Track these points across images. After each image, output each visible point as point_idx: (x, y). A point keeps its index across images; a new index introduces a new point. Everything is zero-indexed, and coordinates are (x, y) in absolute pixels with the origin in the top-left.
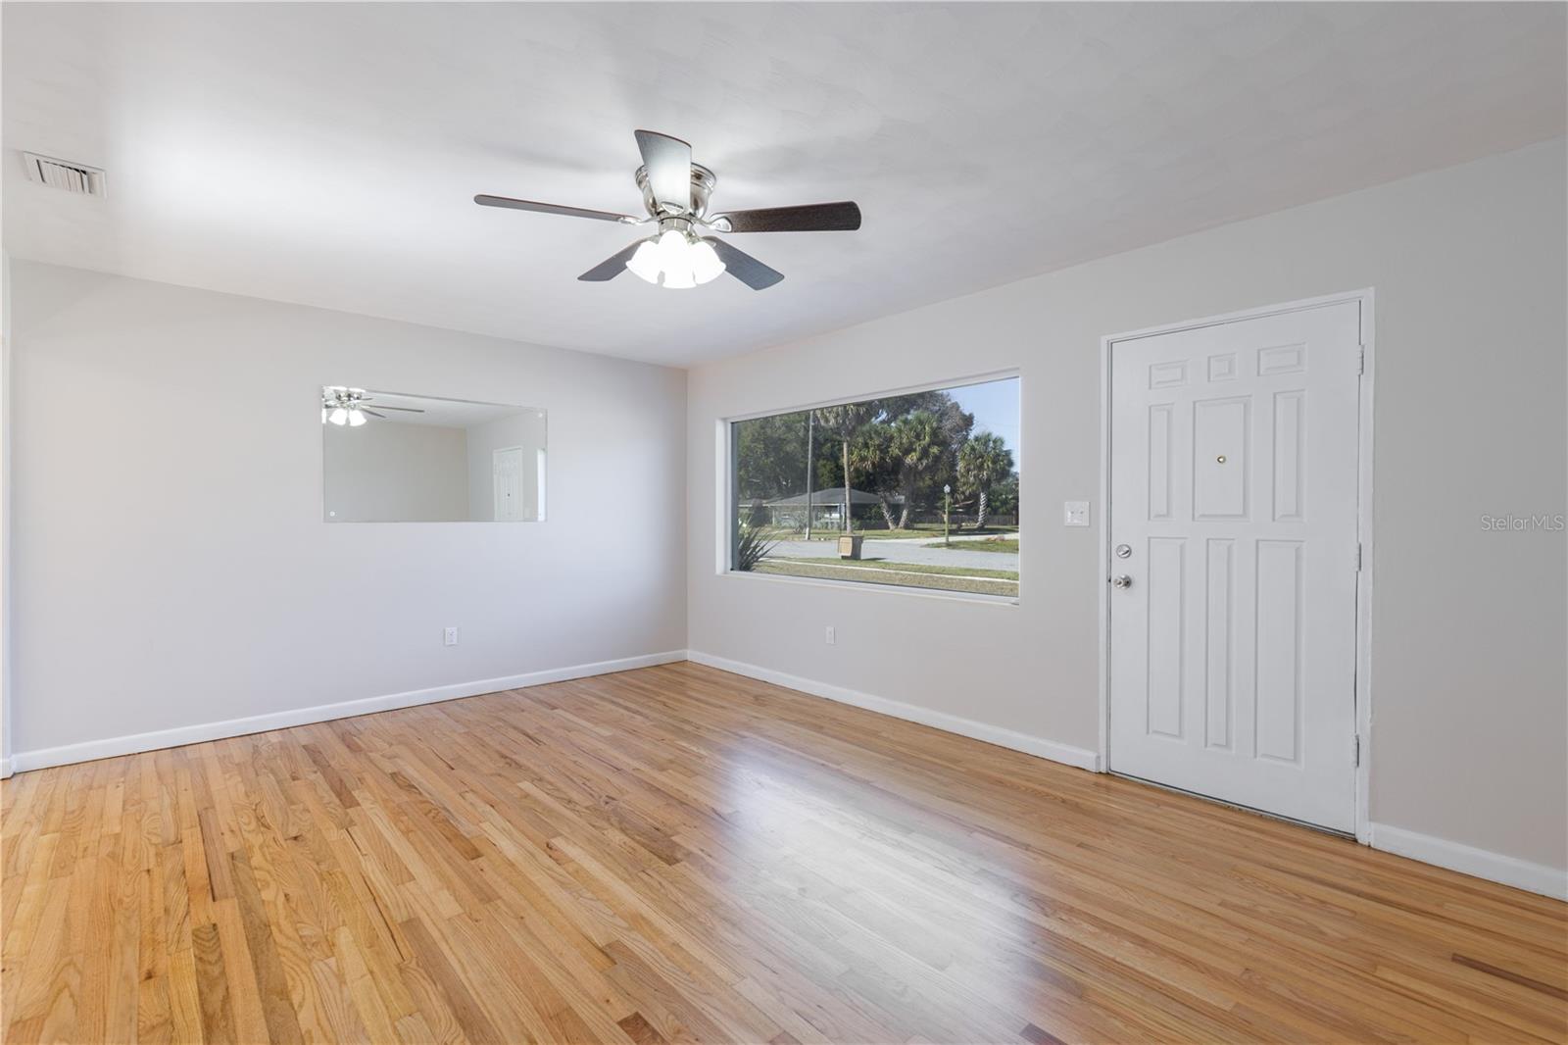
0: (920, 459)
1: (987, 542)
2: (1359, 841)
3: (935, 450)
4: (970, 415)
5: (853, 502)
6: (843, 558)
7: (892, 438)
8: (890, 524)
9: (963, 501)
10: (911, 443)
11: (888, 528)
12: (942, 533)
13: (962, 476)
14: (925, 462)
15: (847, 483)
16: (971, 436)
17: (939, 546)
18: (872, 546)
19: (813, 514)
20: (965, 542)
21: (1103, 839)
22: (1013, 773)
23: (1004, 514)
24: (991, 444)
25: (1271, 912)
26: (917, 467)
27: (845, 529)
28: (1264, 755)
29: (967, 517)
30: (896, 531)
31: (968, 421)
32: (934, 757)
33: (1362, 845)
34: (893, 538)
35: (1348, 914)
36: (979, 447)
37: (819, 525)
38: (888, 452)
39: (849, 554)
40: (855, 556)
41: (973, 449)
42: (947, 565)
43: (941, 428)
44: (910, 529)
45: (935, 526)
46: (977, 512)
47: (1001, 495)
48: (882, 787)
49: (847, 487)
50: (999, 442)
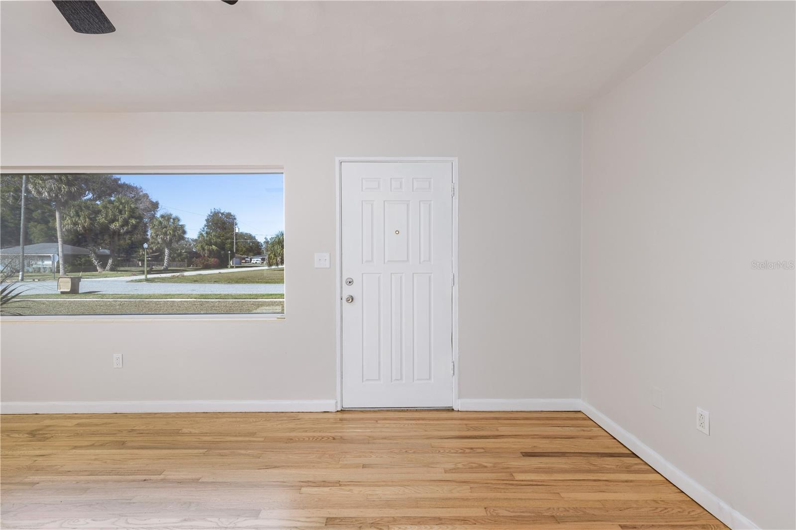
0: (122, 226)
1: (173, 277)
2: (455, 409)
3: (133, 221)
4: (156, 202)
5: (65, 253)
6: (63, 293)
7: (99, 212)
8: (98, 268)
9: (151, 253)
10: (115, 216)
11: (97, 271)
12: (143, 272)
13: (152, 237)
14: (125, 228)
15: (59, 240)
16: (158, 215)
17: (140, 281)
18: (88, 283)
19: (26, 262)
20: (158, 278)
21: (371, 457)
22: (293, 430)
23: (179, 261)
24: (172, 220)
25: (462, 465)
26: (120, 231)
27: (58, 271)
28: (418, 379)
29: (156, 263)
30: (104, 272)
31: (155, 206)
32: (236, 436)
33: (456, 411)
34: (102, 277)
35: (483, 451)
36: (165, 223)
37: (31, 270)
38: (96, 220)
39: (69, 290)
40: (74, 290)
41: (160, 223)
42: (151, 292)
43: (137, 208)
44: (114, 271)
45: (133, 269)
46: (163, 260)
47: (178, 250)
48: (211, 480)
49: (60, 243)
50: (177, 219)
